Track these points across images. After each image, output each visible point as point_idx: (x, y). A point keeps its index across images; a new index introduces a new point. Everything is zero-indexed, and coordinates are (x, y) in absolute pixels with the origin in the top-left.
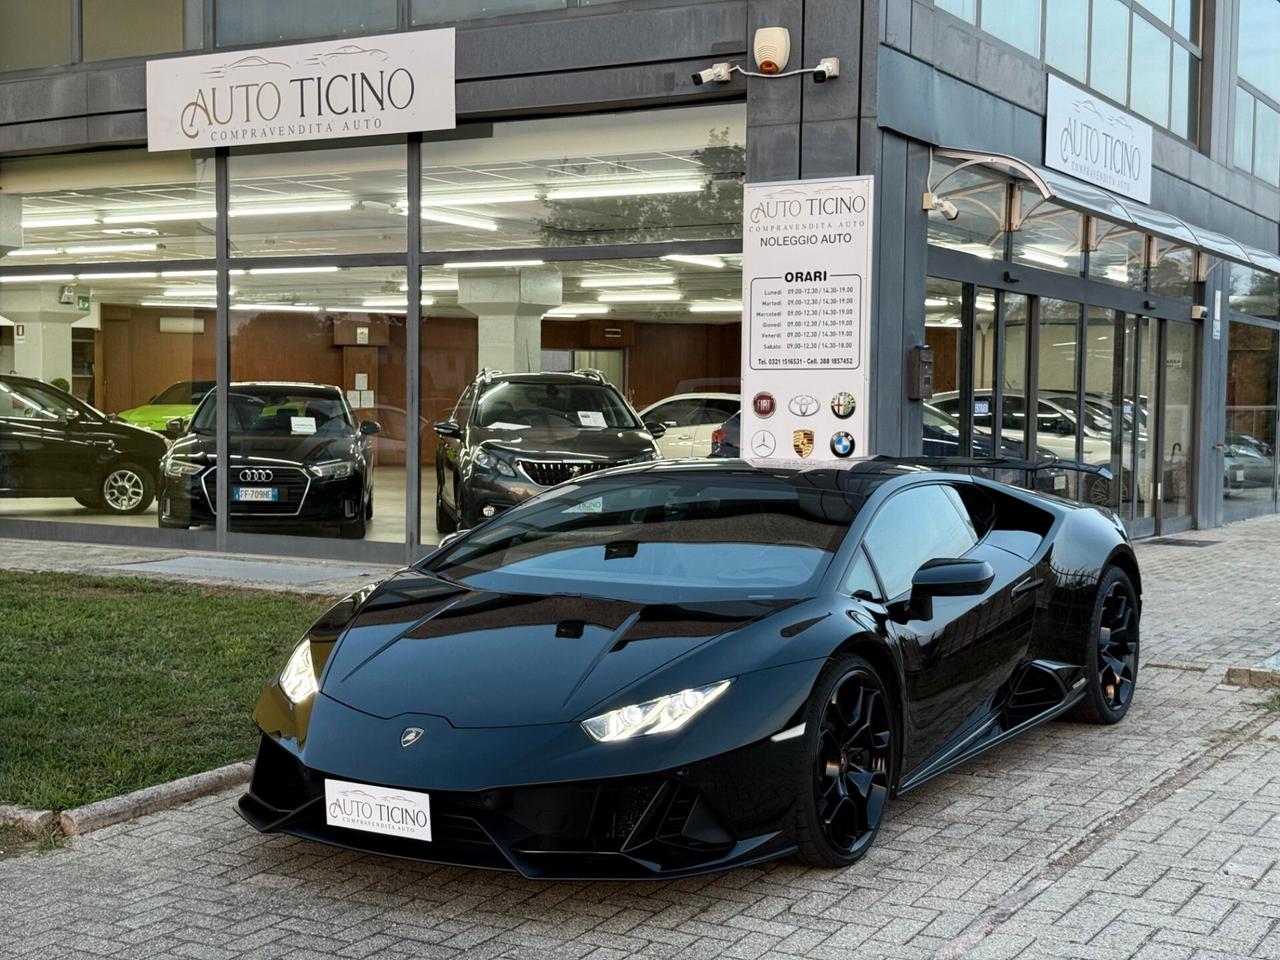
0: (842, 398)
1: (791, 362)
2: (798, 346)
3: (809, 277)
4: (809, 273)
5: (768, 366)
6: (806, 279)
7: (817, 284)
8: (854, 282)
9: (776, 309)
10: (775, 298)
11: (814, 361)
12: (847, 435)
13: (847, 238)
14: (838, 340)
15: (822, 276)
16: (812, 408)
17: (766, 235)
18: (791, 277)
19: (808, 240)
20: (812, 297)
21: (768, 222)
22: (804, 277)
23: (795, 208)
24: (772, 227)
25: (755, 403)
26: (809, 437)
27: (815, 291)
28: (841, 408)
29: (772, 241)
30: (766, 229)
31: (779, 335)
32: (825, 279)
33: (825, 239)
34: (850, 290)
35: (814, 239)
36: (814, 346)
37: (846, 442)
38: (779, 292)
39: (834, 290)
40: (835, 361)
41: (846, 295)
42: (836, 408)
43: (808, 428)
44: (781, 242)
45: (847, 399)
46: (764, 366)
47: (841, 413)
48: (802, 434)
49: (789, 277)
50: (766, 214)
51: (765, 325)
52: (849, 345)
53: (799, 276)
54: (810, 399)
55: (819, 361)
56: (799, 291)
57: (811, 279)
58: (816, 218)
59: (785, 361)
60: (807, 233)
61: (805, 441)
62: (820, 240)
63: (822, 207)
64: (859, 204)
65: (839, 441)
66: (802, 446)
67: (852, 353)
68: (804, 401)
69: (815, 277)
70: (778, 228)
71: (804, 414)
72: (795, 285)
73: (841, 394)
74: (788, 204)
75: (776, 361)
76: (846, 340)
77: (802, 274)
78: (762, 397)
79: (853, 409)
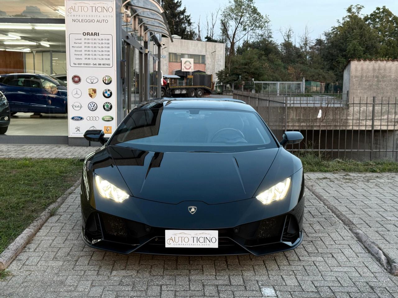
0: (107, 77)
1: (86, 64)
2: (89, 59)
3: (92, 34)
4: (92, 33)
5: (77, 66)
6: (91, 35)
7: (96, 37)
8: (110, 37)
9: (80, 45)
10: (80, 41)
11: (96, 64)
12: (109, 90)
13: (106, 21)
14: (104, 57)
15: (97, 34)
16: (95, 81)
17: (74, 18)
18: (85, 34)
19: (91, 21)
20: (94, 41)
21: (75, 13)
22: (90, 34)
23: (86, 9)
24: (77, 15)
25: (73, 79)
26: (95, 91)
27: (95, 39)
28: (107, 81)
29: (77, 21)
30: (74, 16)
31: (81, 55)
32: (98, 35)
33: (98, 21)
34: (108, 40)
35: (93, 21)
36: (95, 59)
37: (109, 93)
38: (81, 39)
39: (102, 40)
40: (103, 64)
41: (107, 42)
42: (105, 81)
43: (94, 88)
44: (81, 21)
45: (109, 78)
46: (76, 66)
47: (107, 83)
48: (92, 90)
49: (84, 34)
50: (74, 10)
51: (75, 51)
52: (109, 59)
53: (88, 34)
54: (94, 78)
55: (97, 64)
56: (88, 39)
57: (93, 35)
58: (94, 13)
59: (84, 64)
60: (91, 18)
61: (93, 92)
62: (96, 21)
63: (96, 10)
64: (110, 10)
65: (106, 92)
66: (92, 94)
67: (110, 62)
68: (92, 78)
69: (95, 34)
70: (79, 16)
71: (92, 83)
72: (87, 37)
73: (106, 76)
74: (83, 8)
75: (81, 64)
76: (107, 57)
77: (89, 33)
78: (75, 77)
79: (111, 82)
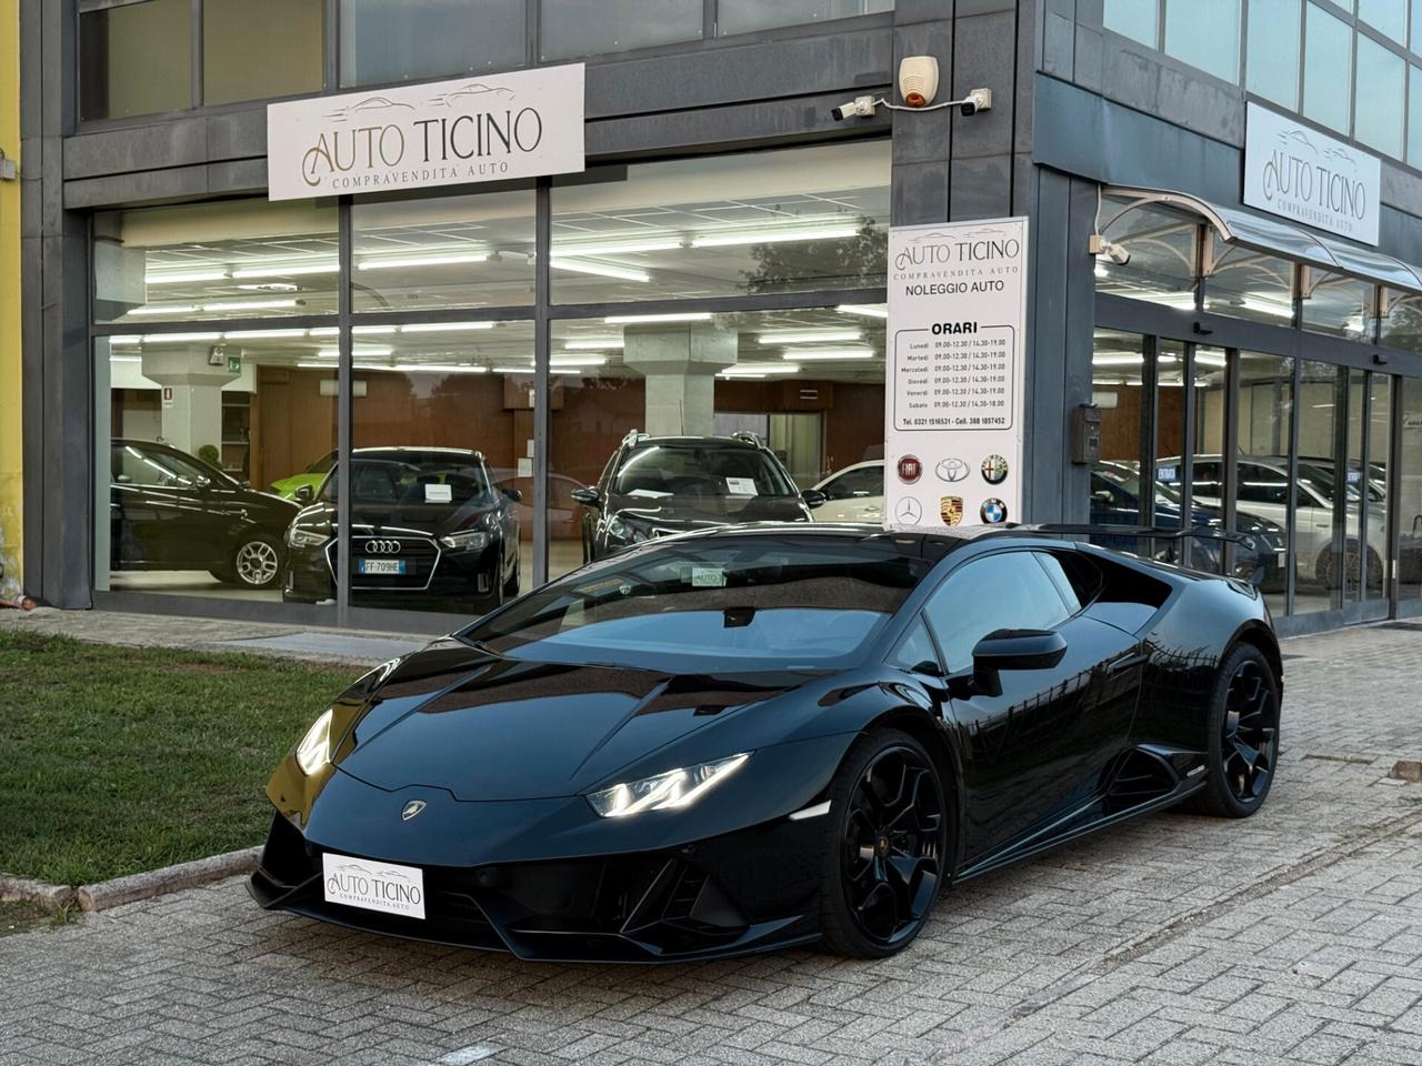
0: (993, 461)
1: (938, 422)
2: (946, 404)
3: (958, 329)
4: (958, 325)
5: (913, 426)
6: (955, 331)
7: (967, 336)
8: (1006, 334)
9: (922, 364)
10: (922, 352)
11: (963, 421)
12: (998, 502)
13: (1000, 285)
14: (988, 397)
15: (972, 328)
16: (961, 473)
17: (912, 283)
18: (939, 329)
19: (957, 289)
20: (961, 350)
21: (914, 269)
22: (953, 329)
23: (943, 253)
24: (918, 275)
25: (900, 467)
26: (958, 504)
27: (964, 344)
28: (993, 473)
29: (918, 290)
30: (911, 276)
31: (925, 393)
32: (975, 331)
33: (975, 287)
34: (1002, 342)
35: (963, 287)
36: (963, 404)
37: (997, 510)
38: (926, 346)
39: (985, 343)
40: (986, 421)
41: (998, 349)
42: (987, 473)
43: (957, 495)
44: (928, 290)
45: (999, 463)
46: (910, 427)
47: (992, 478)
48: (950, 500)
49: (937, 329)
50: (912, 260)
51: (910, 382)
52: (1001, 403)
53: (947, 328)
54: (958, 463)
55: (968, 421)
56: (947, 345)
57: (960, 331)
58: (966, 264)
59: (932, 421)
60: (957, 280)
61: (954, 509)
62: (970, 288)
63: (972, 252)
64: (1012, 249)
65: (991, 509)
66: (950, 515)
67: (1004, 412)
68: (952, 465)
69: (965, 328)
70: (925, 275)
71: (952, 480)
72: (942, 337)
73: (992, 457)
74: (935, 249)
75: (922, 422)
76: (997, 397)
77: (950, 325)
78: (907, 460)
79: (1005, 473)
